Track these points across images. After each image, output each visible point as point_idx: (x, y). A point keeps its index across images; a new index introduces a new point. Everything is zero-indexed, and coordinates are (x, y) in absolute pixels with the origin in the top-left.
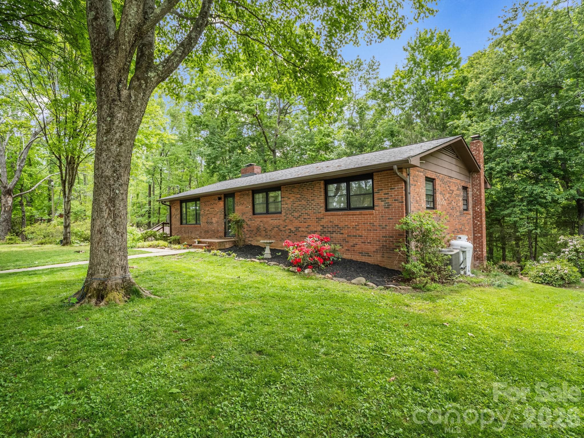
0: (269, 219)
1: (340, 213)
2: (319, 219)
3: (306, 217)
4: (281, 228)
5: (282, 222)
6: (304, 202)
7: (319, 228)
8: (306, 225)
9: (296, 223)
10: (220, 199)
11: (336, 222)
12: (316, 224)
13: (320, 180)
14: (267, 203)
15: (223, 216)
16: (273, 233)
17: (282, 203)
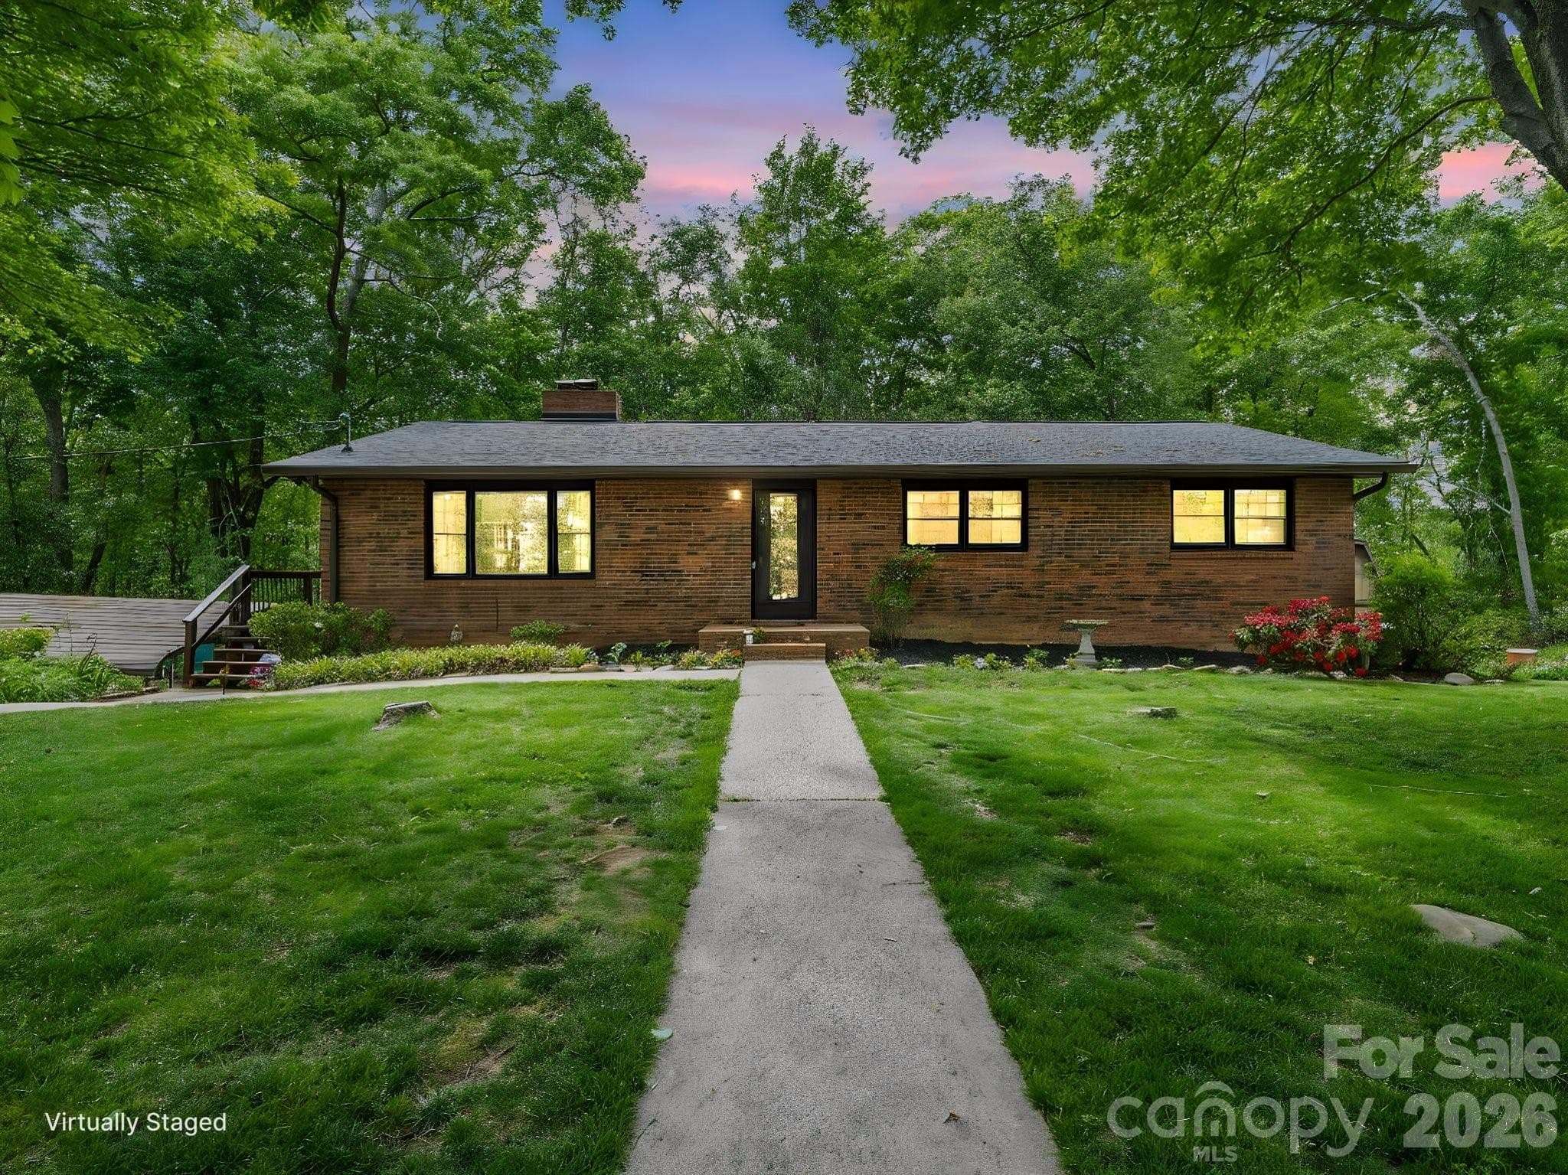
0: (974, 565)
2: (1155, 567)
3: (1115, 561)
4: (1027, 588)
5: (1028, 573)
6: (1107, 525)
7: (1156, 588)
8: (1115, 580)
12: (1146, 578)
13: (1164, 478)
14: (964, 520)
15: (749, 550)
16: (996, 600)
17: (1032, 522)
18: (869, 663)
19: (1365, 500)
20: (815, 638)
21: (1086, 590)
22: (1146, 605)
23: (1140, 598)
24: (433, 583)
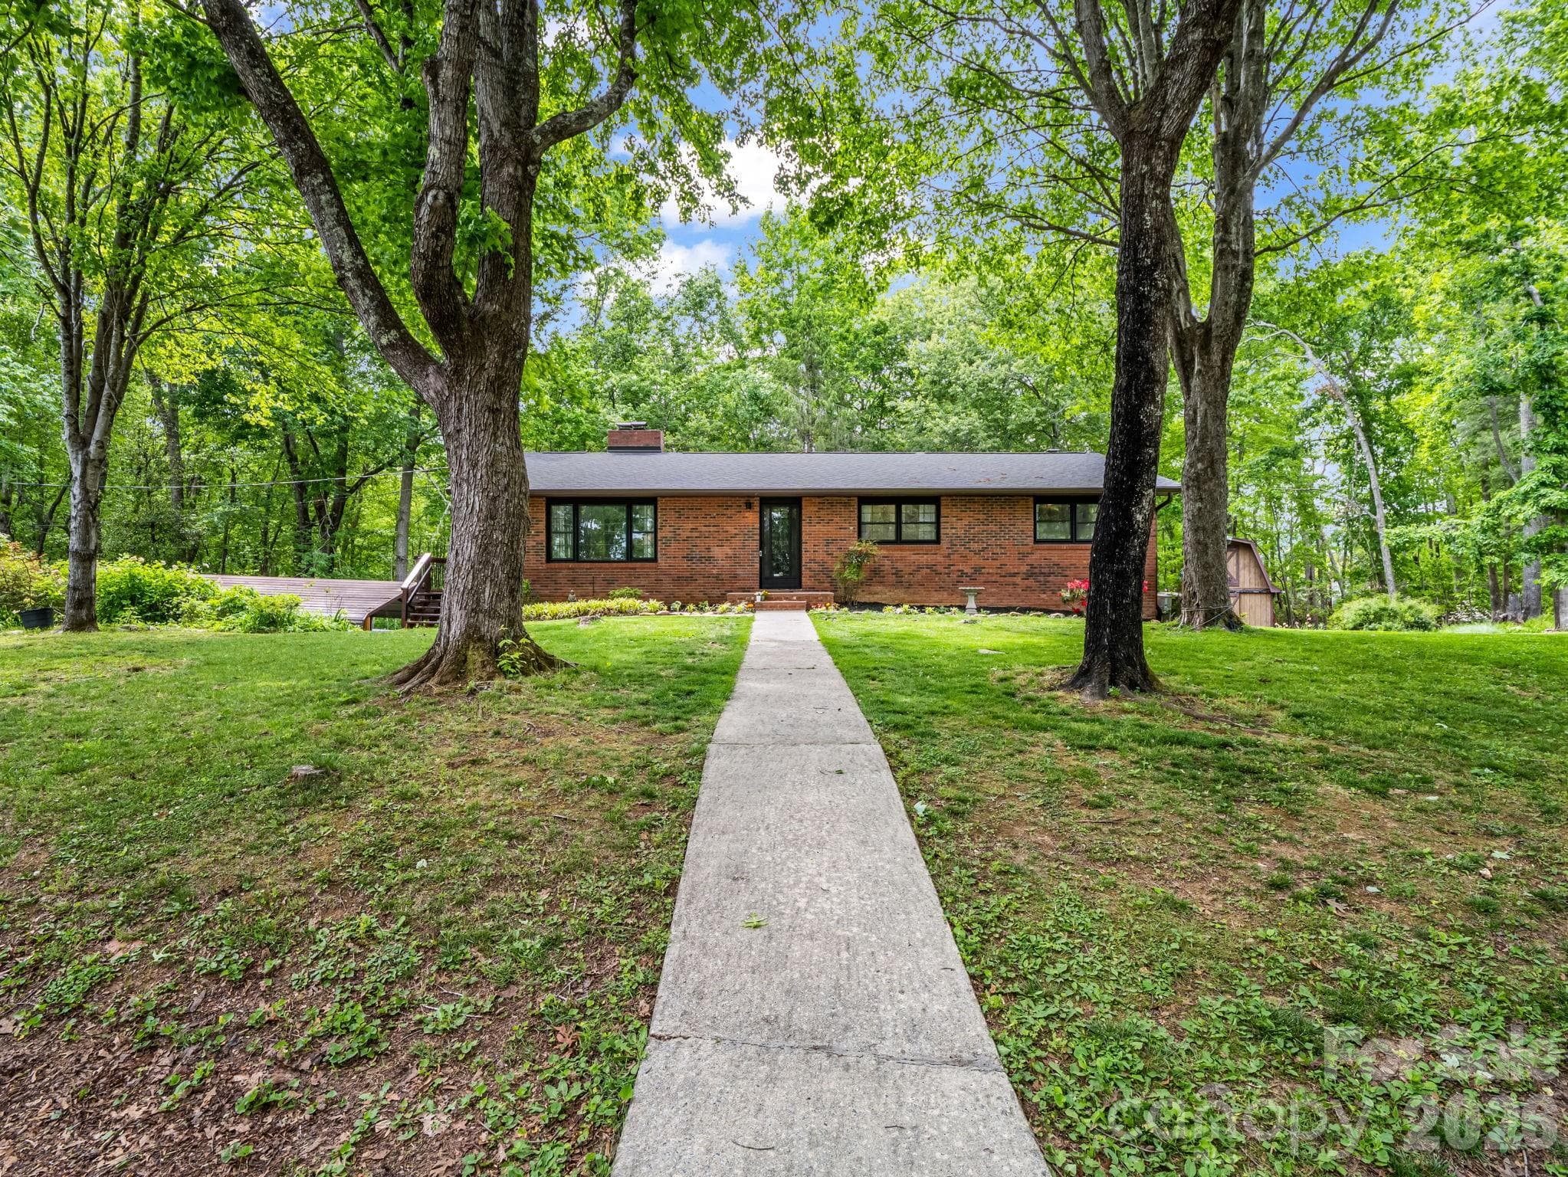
0: (905, 553)
1: (1065, 546)
2: (1023, 556)
3: (998, 550)
4: (940, 569)
5: (940, 558)
6: (992, 527)
7: (1024, 569)
8: (997, 563)
9: (976, 561)
10: (749, 506)
11: (1055, 559)
12: (1017, 562)
13: (1029, 496)
14: (898, 523)
15: (757, 543)
16: (919, 577)
17: (942, 525)
18: (831, 610)
19: (1161, 510)
20: (799, 598)
21: (978, 570)
22: (1018, 580)
23: (1015, 575)
24: (552, 565)
